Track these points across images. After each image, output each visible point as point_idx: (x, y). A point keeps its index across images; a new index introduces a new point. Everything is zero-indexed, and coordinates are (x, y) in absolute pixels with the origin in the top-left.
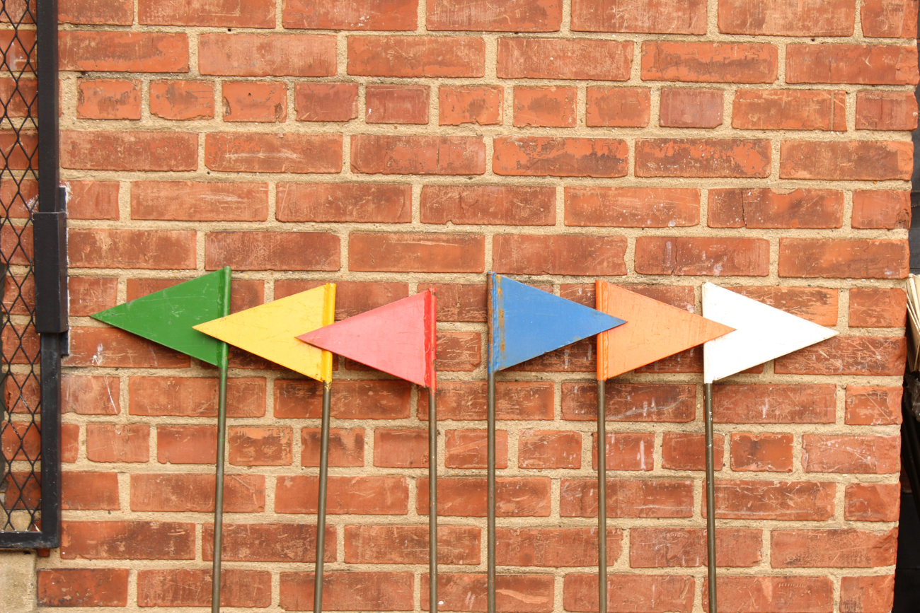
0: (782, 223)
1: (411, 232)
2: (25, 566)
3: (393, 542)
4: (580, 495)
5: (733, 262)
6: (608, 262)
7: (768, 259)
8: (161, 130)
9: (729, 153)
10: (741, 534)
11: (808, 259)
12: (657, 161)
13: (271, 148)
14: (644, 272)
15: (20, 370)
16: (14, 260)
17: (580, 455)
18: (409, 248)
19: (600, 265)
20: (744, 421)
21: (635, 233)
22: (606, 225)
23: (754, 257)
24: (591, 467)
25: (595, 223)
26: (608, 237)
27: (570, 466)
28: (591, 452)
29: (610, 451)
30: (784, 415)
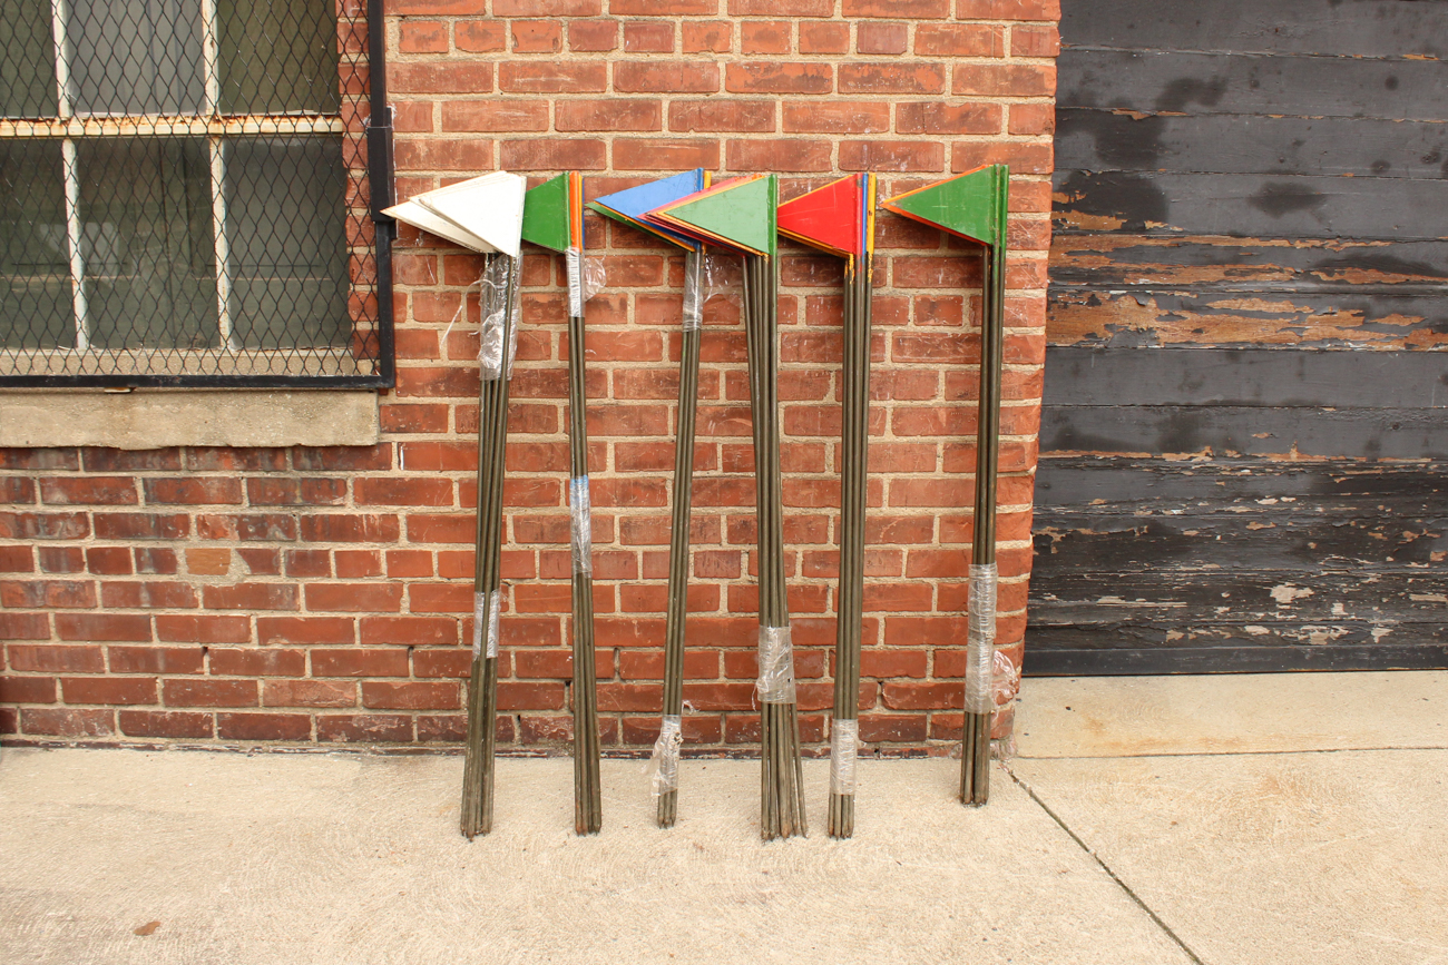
0: (954, 130)
1: (662, 139)
2: (369, 401)
3: (651, 382)
5: (916, 161)
6: (817, 161)
7: (943, 158)
8: (464, 61)
9: (912, 74)
10: (922, 374)
12: (855, 80)
13: (550, 73)
14: (846, 169)
15: (361, 251)
16: (353, 165)
17: (796, 313)
18: (660, 151)
19: (811, 163)
20: (924, 286)
21: (838, 138)
22: (816, 131)
23: (932, 157)
24: (805, 323)
25: (807, 130)
26: (817, 141)
27: (788, 322)
28: (805, 311)
29: (820, 310)
30: (956, 281)
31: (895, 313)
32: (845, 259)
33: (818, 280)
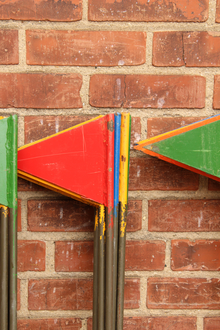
4: (45, 293)
6: (66, 97)
7: (205, 94)
9: (172, 0)
10: (179, 321)
12: (108, 6)
14: (98, 106)
17: (44, 260)
19: (59, 99)
20: (182, 230)
21: (89, 71)
22: (63, 64)
23: (192, 92)
24: (54, 269)
25: (54, 62)
26: (65, 75)
27: (36, 269)
28: (54, 257)
29: (70, 256)
30: (215, 224)
31: (152, 258)
32: (95, 207)
33: (67, 225)
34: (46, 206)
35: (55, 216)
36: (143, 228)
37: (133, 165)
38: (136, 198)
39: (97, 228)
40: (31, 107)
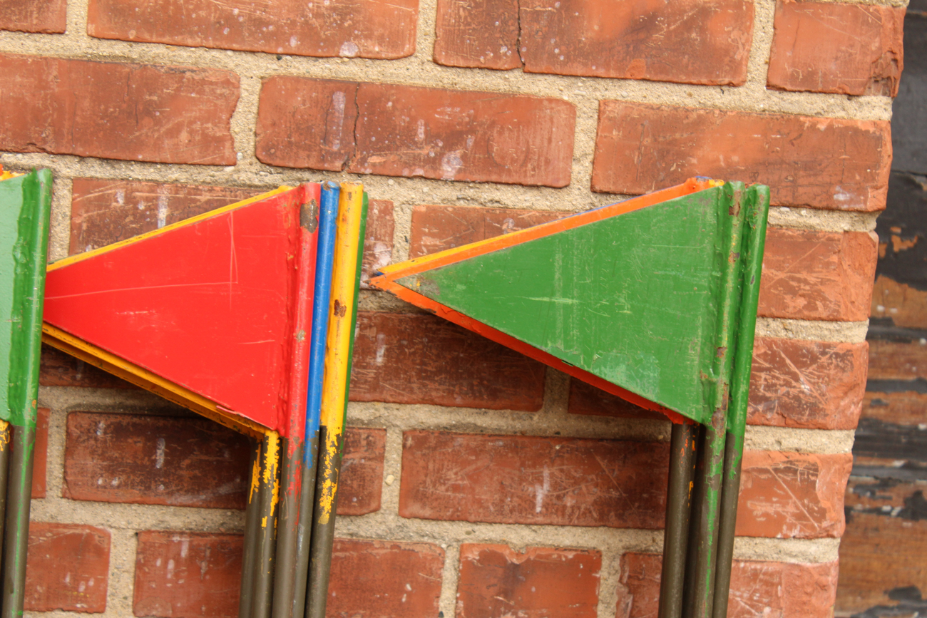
0: (607, 66)
5: (488, 150)
6: (191, 132)
7: (571, 148)
11: (663, 154)
14: (278, 162)
17: (104, 581)
19: (172, 137)
20: (491, 518)
21: (259, 67)
22: (189, 42)
23: (538, 141)
24: (131, 610)
25: (163, 35)
26: (193, 71)
27: (79, 606)
28: (132, 574)
29: (177, 575)
30: (583, 507)
31: (403, 591)
32: (254, 439)
33: (174, 488)
34: (118, 432)
35: (143, 459)
36: (384, 506)
37: (368, 333)
38: (370, 422)
39: (256, 497)
40: (94, 154)
